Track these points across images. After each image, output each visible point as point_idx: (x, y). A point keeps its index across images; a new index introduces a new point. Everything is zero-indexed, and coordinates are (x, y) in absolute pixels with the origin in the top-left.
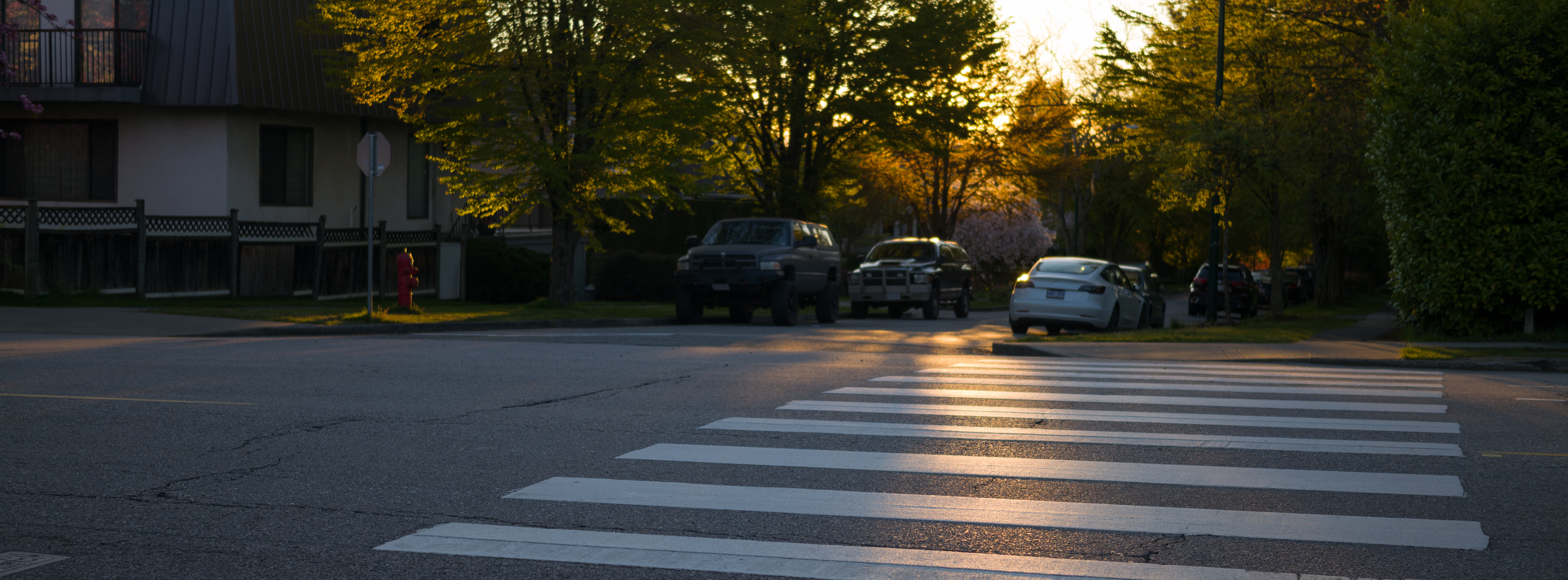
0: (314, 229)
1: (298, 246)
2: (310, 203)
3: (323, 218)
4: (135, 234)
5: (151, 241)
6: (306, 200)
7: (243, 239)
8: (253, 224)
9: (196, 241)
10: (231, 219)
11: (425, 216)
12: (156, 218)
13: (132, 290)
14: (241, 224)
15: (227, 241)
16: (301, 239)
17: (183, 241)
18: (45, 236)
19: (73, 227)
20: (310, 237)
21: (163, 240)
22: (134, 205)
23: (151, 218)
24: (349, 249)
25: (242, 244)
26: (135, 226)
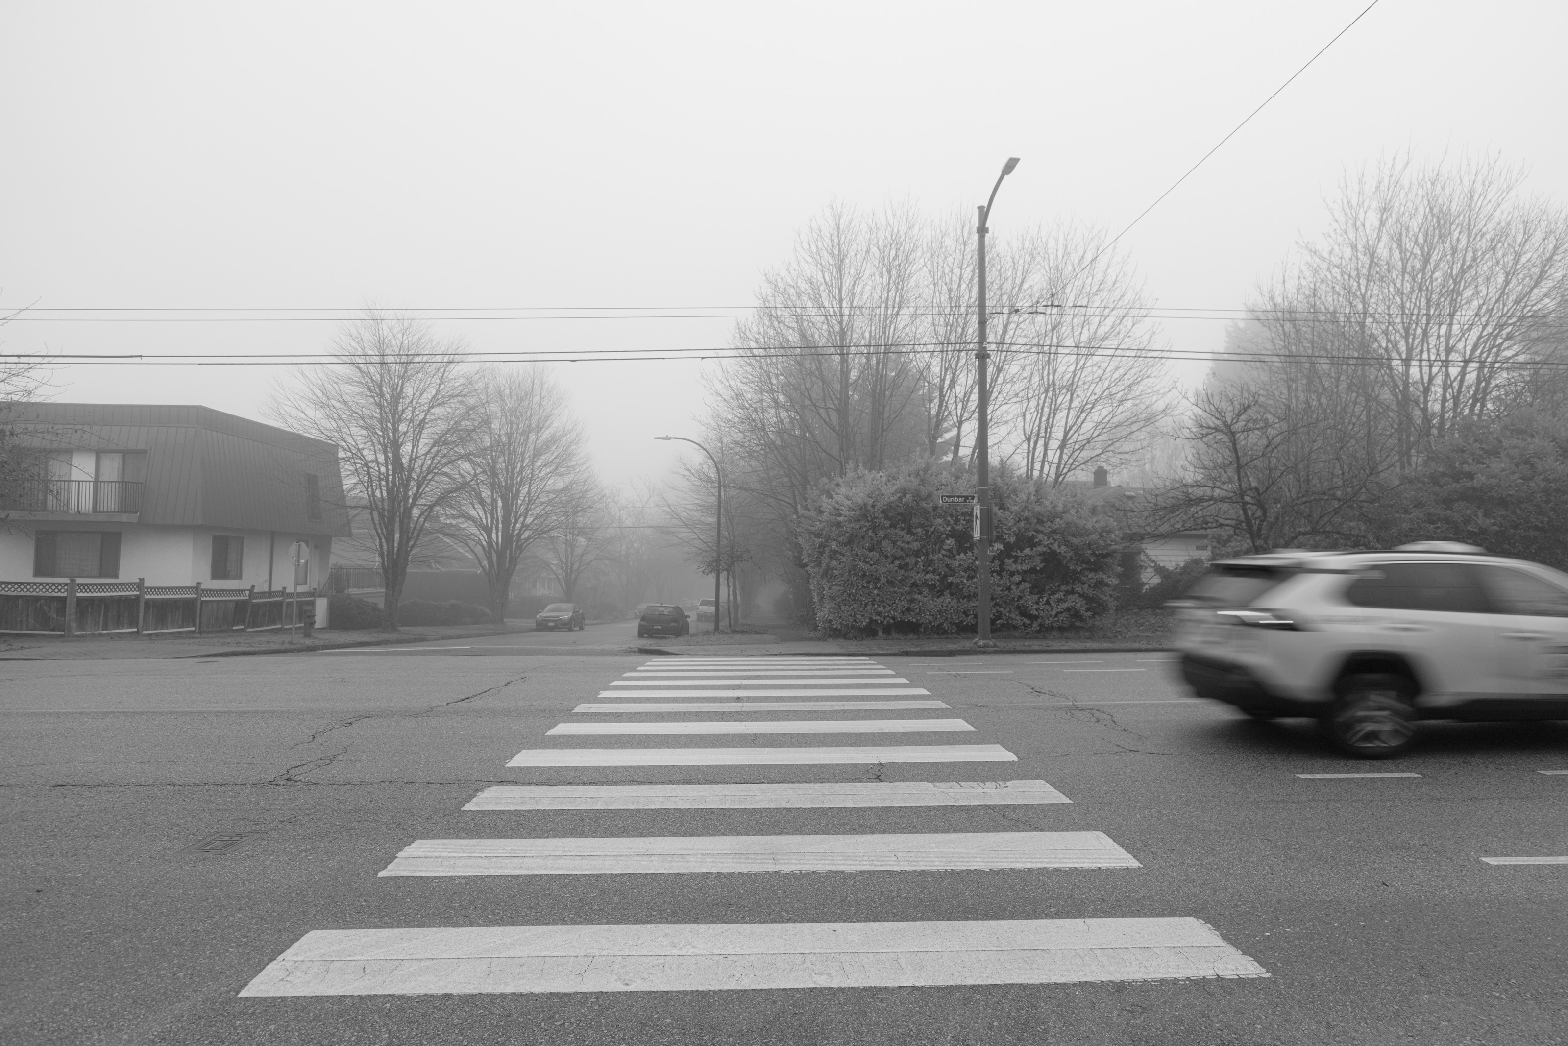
0: (247, 593)
1: (237, 602)
2: (240, 577)
3: (253, 587)
4: (137, 598)
5: (147, 602)
6: (239, 576)
7: (204, 599)
8: (210, 590)
9: (176, 601)
10: (197, 589)
11: (305, 583)
12: (151, 588)
13: (135, 630)
14: (203, 591)
15: (195, 600)
16: (240, 598)
17: (168, 600)
18: (80, 600)
19: (99, 594)
20: (245, 597)
21: (155, 601)
22: (138, 581)
23: (147, 588)
24: (265, 603)
25: (203, 602)
26: (138, 593)
